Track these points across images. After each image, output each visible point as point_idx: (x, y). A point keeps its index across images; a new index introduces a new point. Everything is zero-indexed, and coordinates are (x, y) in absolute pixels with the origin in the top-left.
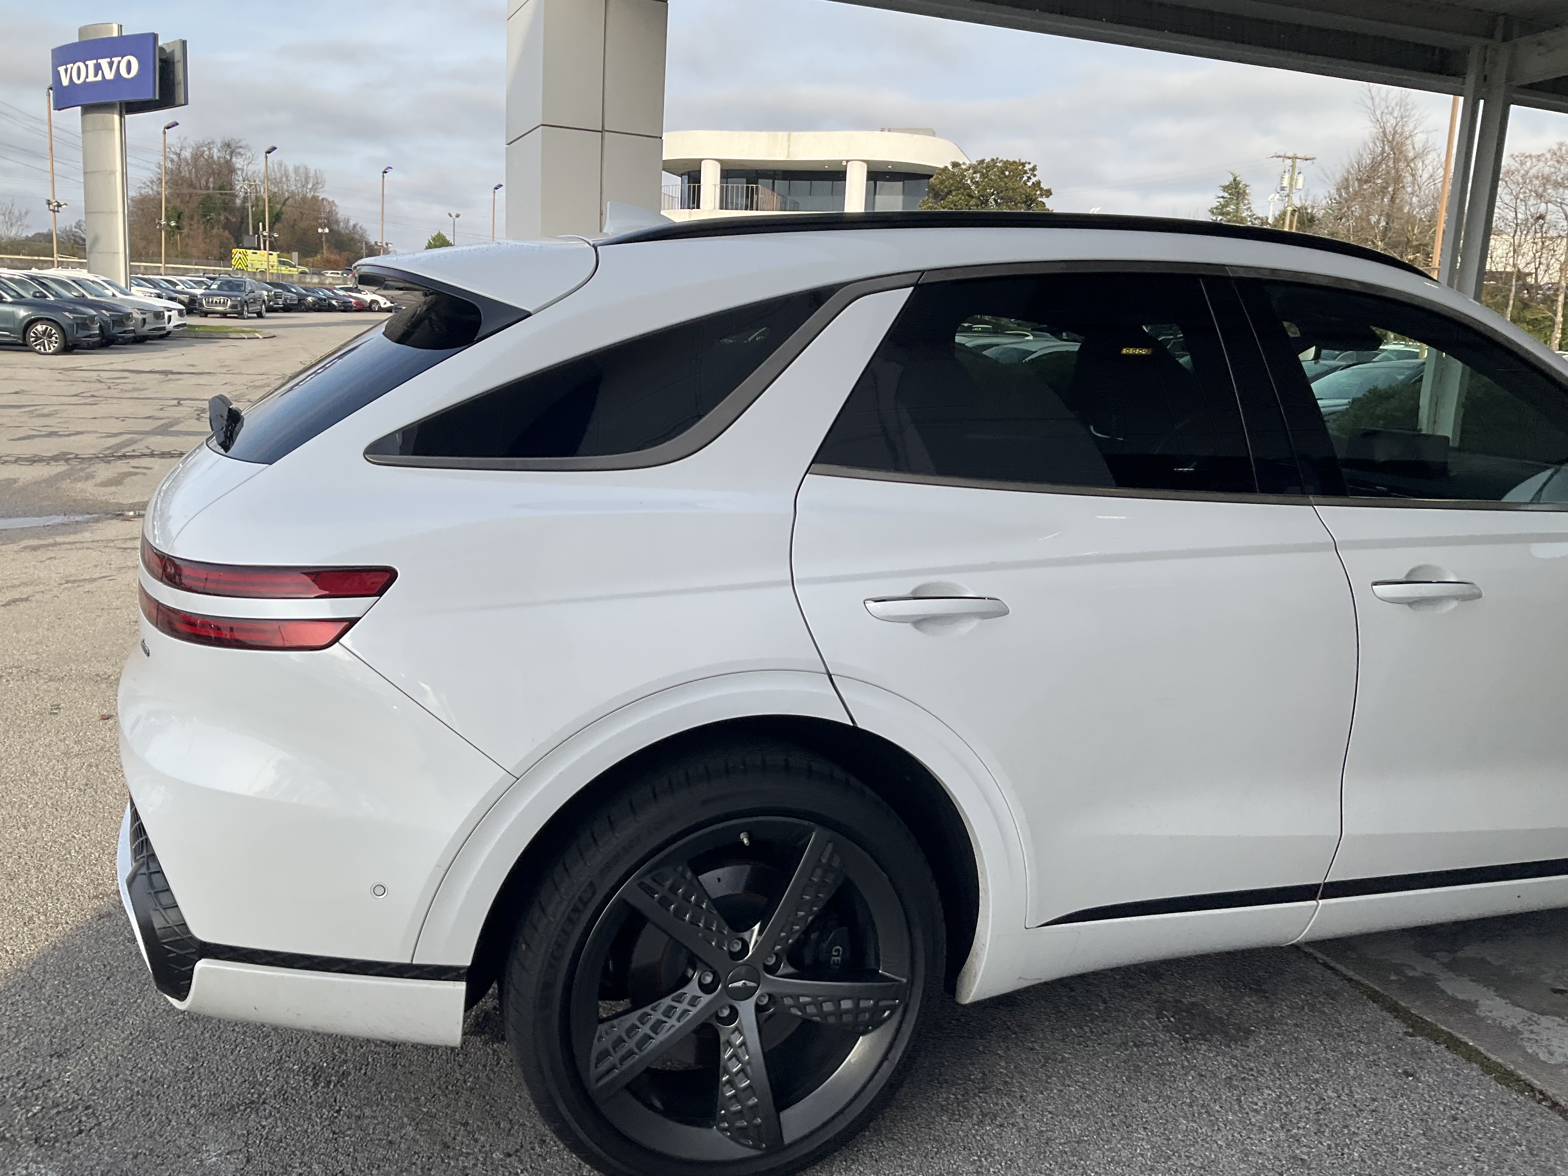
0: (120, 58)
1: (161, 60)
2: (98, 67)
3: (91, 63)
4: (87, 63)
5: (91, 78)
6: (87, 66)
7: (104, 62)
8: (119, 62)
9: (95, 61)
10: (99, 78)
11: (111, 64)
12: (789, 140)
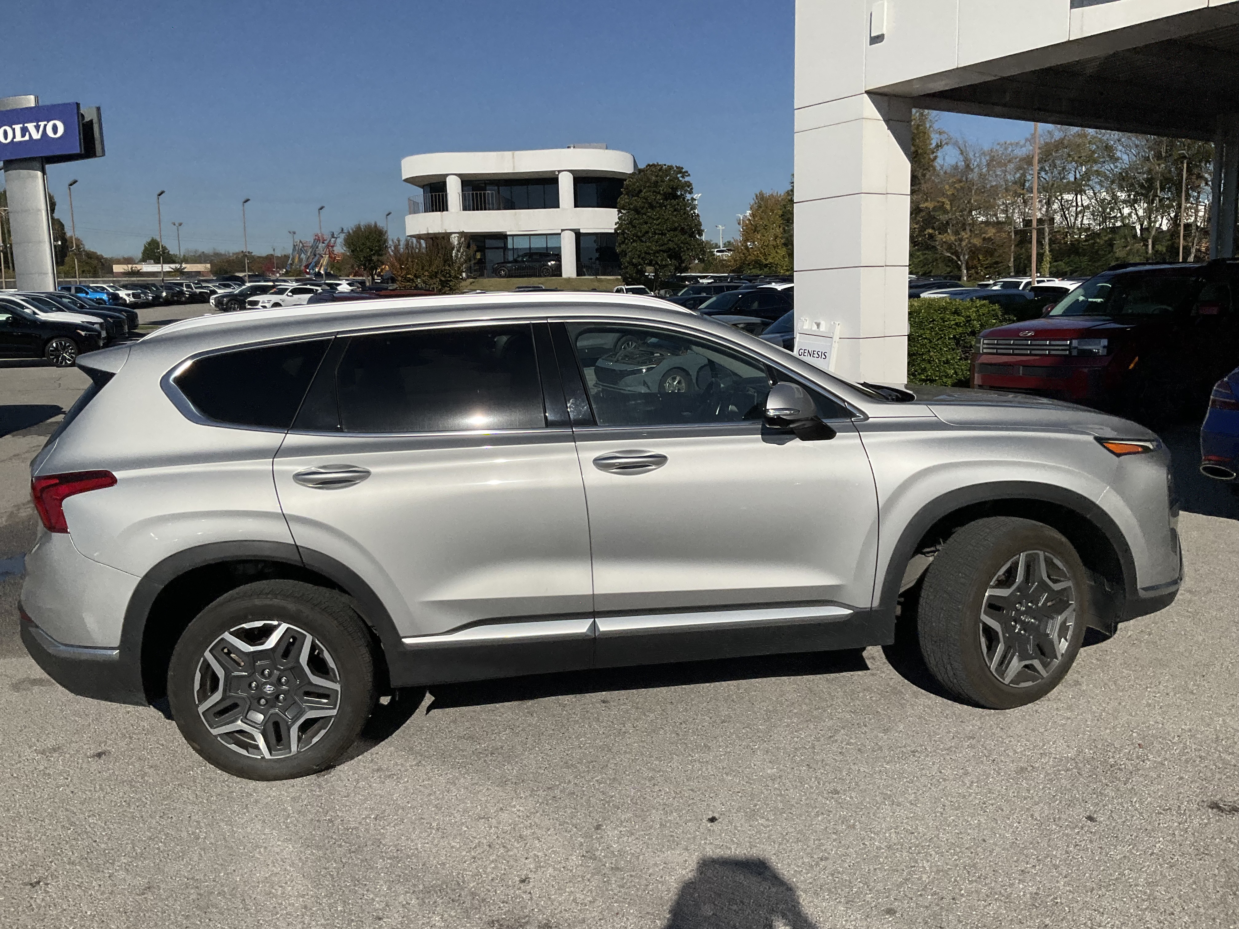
0: (46, 123)
1: (83, 125)
2: (24, 131)
3: (18, 127)
4: (13, 126)
5: (18, 138)
6: (14, 130)
7: (31, 126)
8: (45, 126)
9: (21, 125)
10: (27, 138)
11: (37, 128)
12: (513, 157)
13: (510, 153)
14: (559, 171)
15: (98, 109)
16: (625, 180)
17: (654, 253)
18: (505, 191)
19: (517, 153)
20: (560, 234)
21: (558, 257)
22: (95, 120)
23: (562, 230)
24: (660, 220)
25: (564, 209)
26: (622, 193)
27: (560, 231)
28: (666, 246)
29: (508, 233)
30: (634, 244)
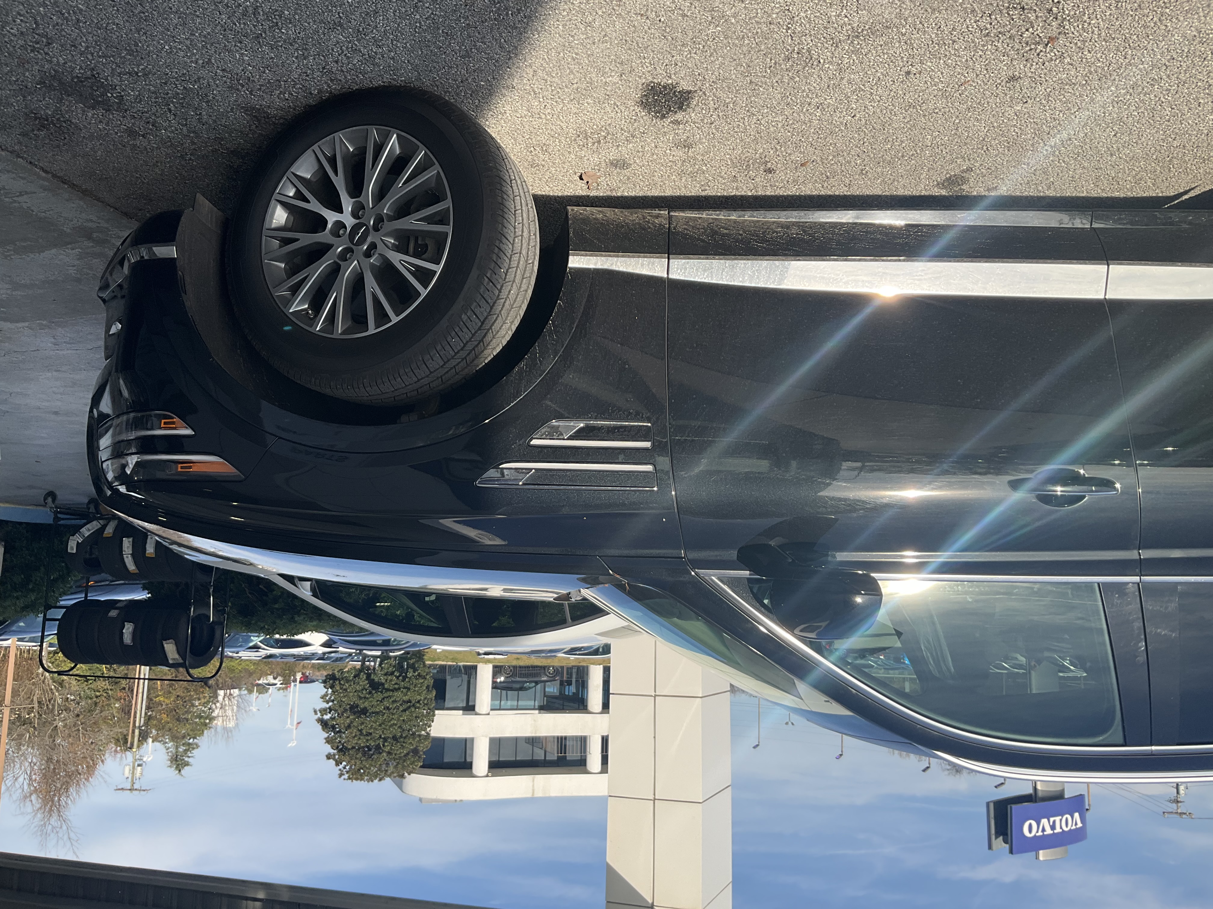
0: (1037, 834)
1: (1007, 834)
2: (1053, 827)
3: (1058, 830)
4: (1061, 830)
5: (1058, 819)
6: (1061, 828)
7: (1049, 831)
8: (1037, 832)
9: (1055, 831)
10: (1052, 819)
11: (1044, 830)
12: (533, 790)
13: (536, 795)
14: (487, 776)
15: (990, 847)
16: (421, 767)
17: (399, 689)
18: (539, 755)
19: (529, 795)
20: (492, 710)
21: (495, 686)
22: (993, 837)
23: (488, 714)
24: (390, 724)
25: (486, 737)
26: (424, 753)
27: (492, 712)
28: (386, 695)
29: (537, 712)
30: (418, 698)
